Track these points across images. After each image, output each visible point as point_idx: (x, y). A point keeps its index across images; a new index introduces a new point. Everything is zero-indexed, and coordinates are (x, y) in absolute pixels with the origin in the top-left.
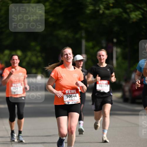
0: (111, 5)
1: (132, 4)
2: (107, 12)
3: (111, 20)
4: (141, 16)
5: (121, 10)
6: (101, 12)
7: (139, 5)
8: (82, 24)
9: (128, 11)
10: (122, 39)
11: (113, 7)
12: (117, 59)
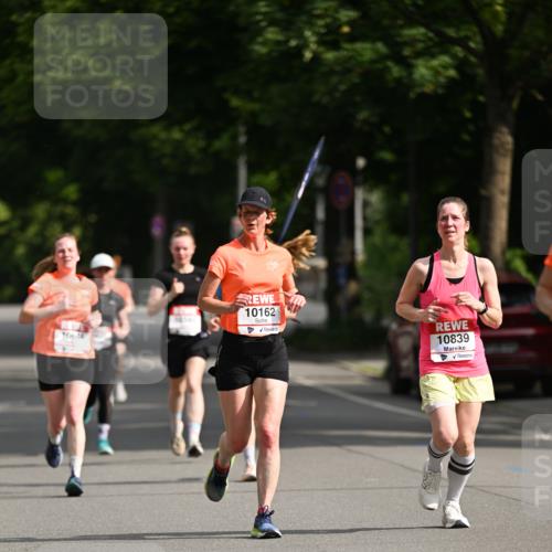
0: (346, 29)
1: (427, 26)
2: (330, 56)
3: (343, 87)
4: (452, 73)
5: (380, 46)
6: (308, 55)
7: (451, 32)
8: (235, 102)
9: (407, 52)
10: (387, 156)
11: (352, 38)
12: (367, 232)
